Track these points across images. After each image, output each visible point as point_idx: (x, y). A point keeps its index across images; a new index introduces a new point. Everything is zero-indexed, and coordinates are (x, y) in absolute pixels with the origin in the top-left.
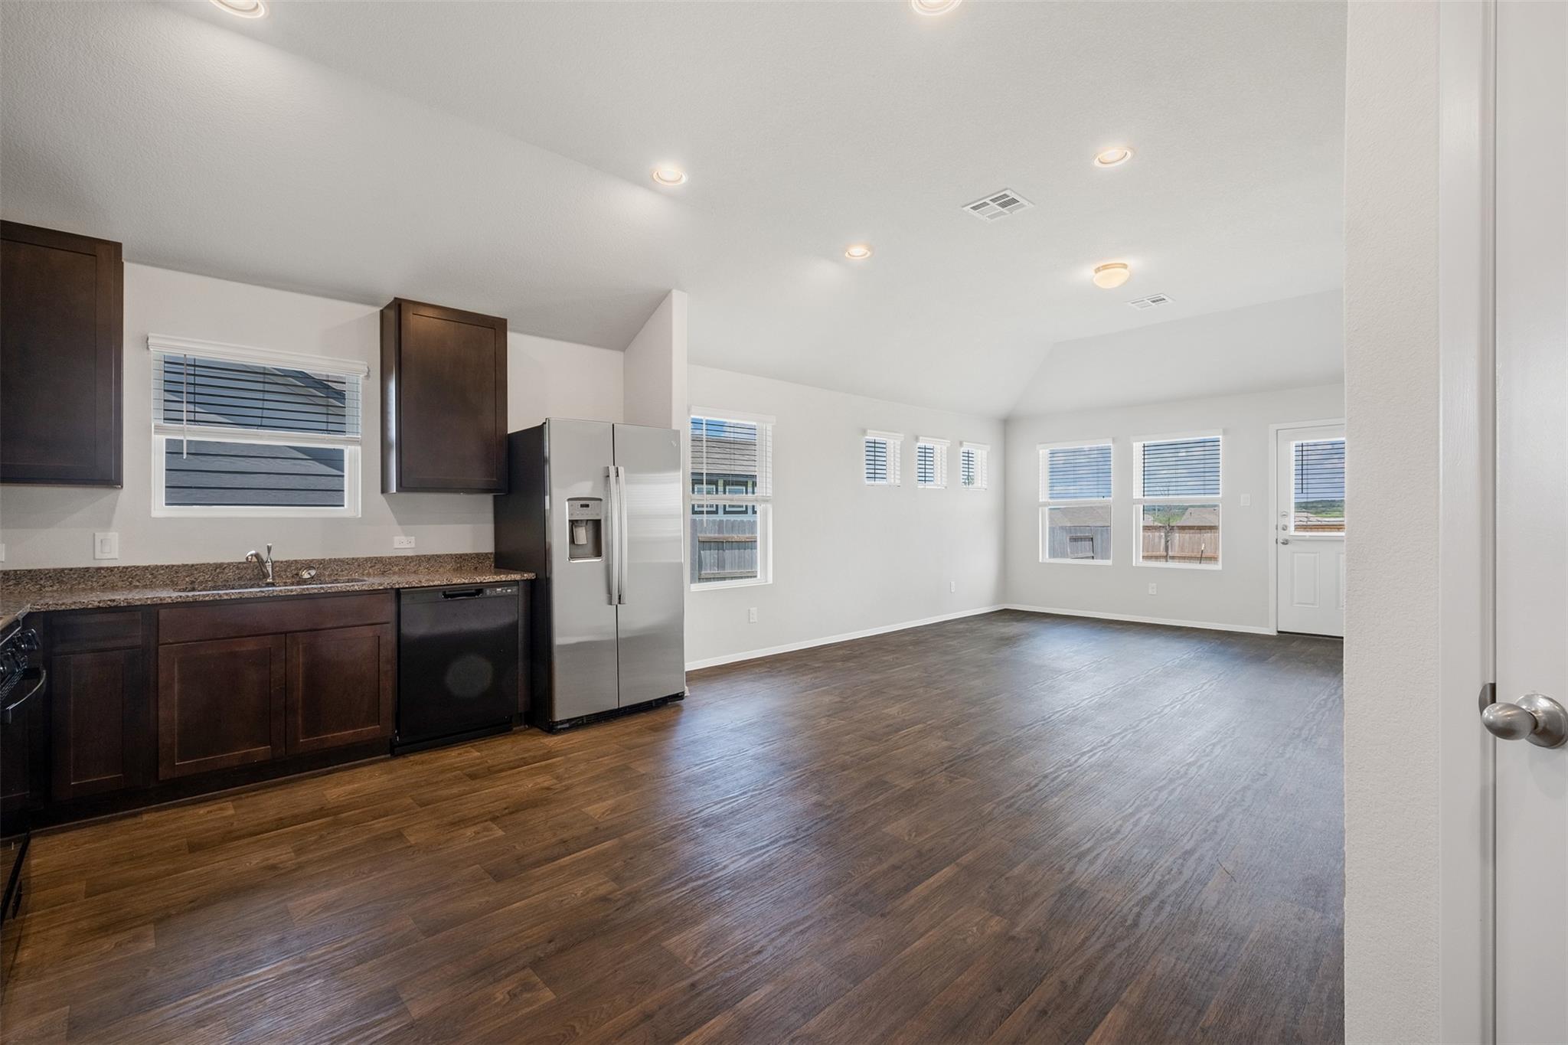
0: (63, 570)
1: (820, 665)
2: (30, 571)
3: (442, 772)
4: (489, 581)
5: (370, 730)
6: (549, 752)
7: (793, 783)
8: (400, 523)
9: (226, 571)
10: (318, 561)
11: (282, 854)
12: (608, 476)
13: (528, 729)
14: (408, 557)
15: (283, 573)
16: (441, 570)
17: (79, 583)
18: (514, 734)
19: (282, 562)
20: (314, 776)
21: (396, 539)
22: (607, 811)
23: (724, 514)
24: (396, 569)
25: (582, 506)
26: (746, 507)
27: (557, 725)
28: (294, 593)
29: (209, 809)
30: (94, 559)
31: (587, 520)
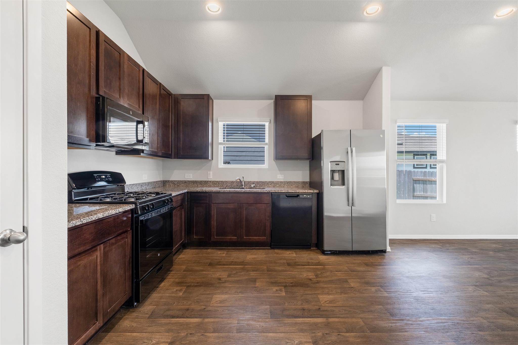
0: (201, 181)
1: (477, 251)
2: (196, 181)
3: (281, 259)
4: (301, 192)
5: (263, 238)
6: (319, 262)
7: (437, 325)
8: (279, 170)
9: (234, 183)
10: (256, 182)
11: (224, 275)
12: (348, 152)
13: (316, 250)
14: (281, 182)
15: (247, 185)
16: (292, 187)
17: (204, 185)
18: (311, 250)
19: (247, 182)
20: (248, 249)
21: (278, 175)
22: (328, 301)
23: (414, 168)
24: (278, 185)
25: (336, 164)
26: (426, 165)
27: (325, 252)
28: (243, 191)
29: (221, 252)
30: (208, 179)
31: (339, 170)
